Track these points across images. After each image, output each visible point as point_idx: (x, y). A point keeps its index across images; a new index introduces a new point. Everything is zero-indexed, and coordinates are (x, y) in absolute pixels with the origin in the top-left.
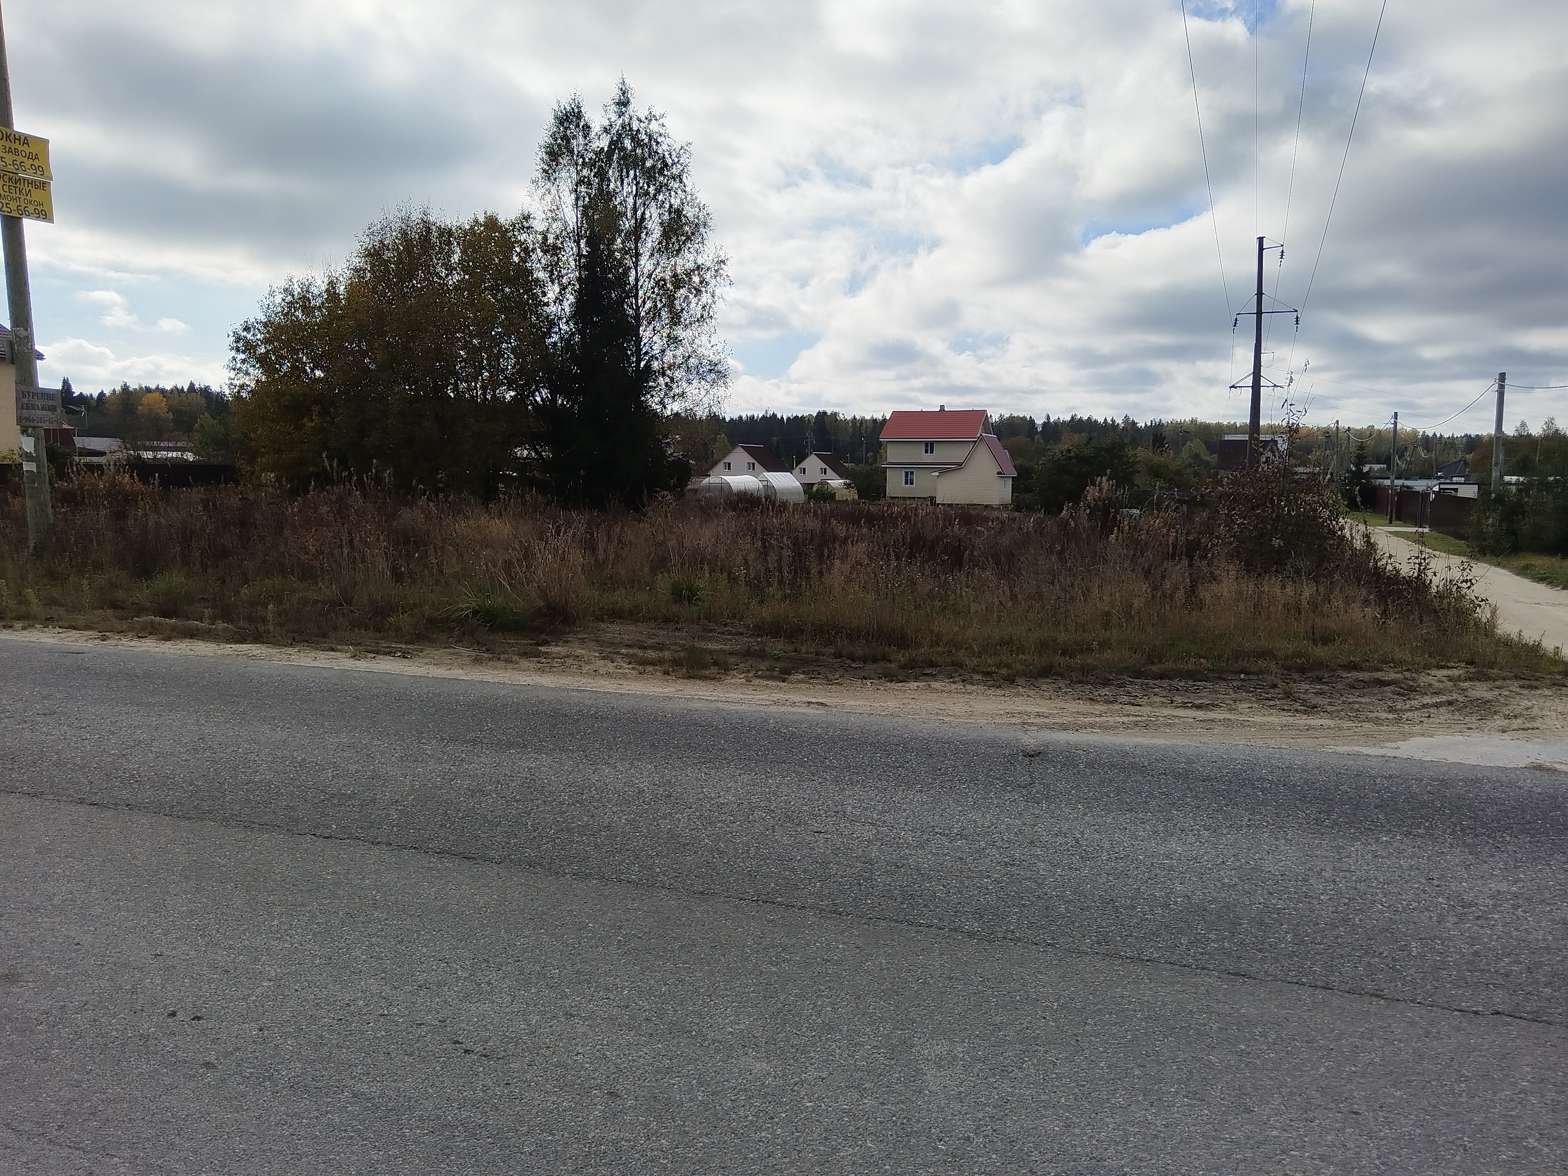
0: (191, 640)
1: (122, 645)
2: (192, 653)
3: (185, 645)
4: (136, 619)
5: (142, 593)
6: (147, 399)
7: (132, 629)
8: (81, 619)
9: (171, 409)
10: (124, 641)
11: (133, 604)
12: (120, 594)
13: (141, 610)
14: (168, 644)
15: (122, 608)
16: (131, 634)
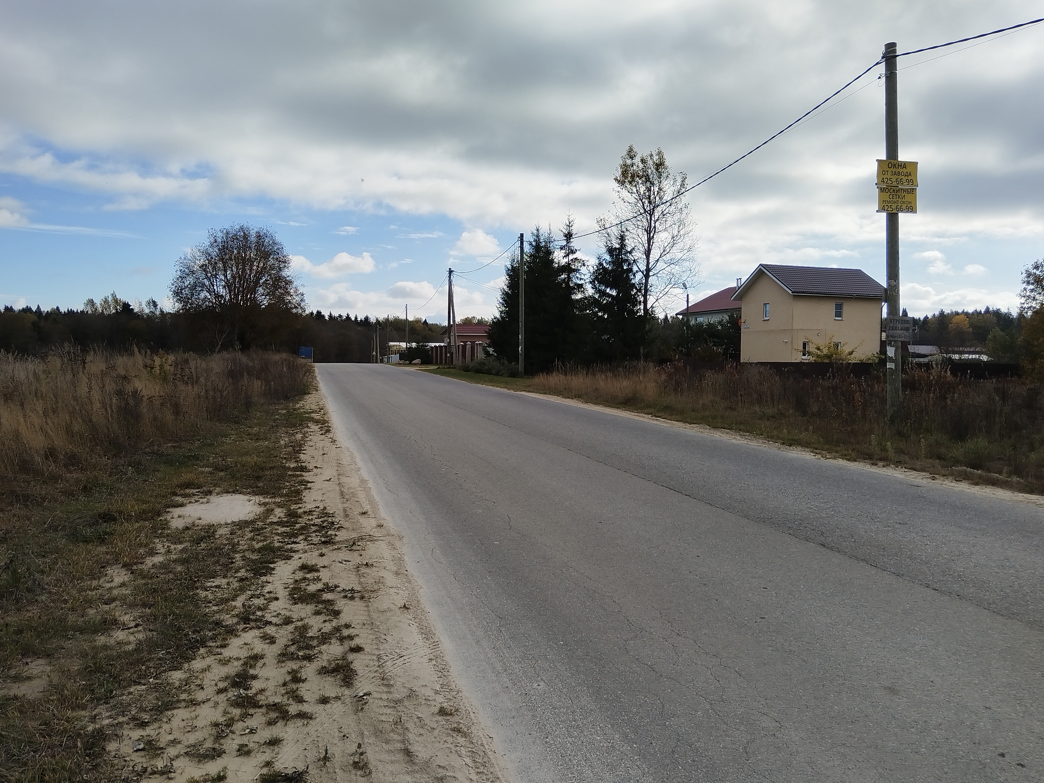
0: (993, 487)
1: (945, 485)
2: (994, 496)
3: (989, 490)
4: (953, 467)
5: (958, 451)
6: (956, 319)
7: (952, 474)
8: (918, 464)
9: (971, 325)
10: (946, 482)
11: (952, 457)
12: (943, 450)
13: (957, 462)
14: (977, 488)
15: (944, 460)
16: (951, 478)
